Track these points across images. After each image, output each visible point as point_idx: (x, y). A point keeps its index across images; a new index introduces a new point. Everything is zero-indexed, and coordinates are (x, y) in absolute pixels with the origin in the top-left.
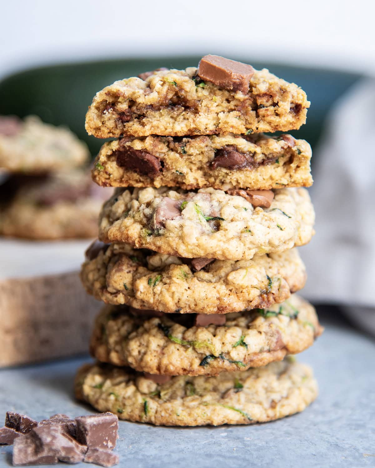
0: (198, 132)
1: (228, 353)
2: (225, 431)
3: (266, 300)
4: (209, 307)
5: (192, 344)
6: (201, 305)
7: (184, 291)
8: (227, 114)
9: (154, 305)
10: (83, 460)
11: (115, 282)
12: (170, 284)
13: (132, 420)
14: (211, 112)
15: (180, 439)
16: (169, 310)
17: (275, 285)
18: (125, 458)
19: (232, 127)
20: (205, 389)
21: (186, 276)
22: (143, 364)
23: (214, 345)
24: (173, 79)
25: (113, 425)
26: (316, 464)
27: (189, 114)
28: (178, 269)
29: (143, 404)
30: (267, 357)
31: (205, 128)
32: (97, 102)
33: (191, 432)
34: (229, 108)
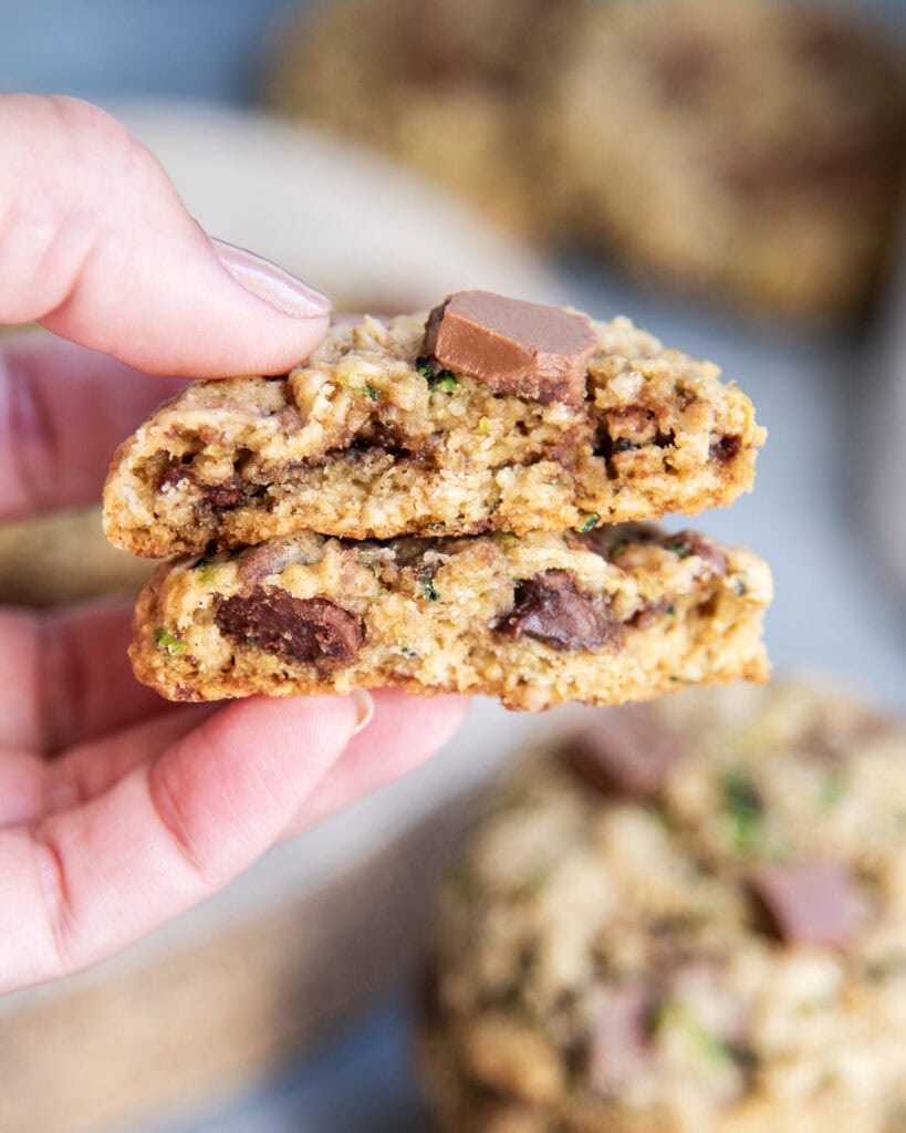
0: (438, 528)
8: (522, 472)
14: (475, 466)
19: (540, 512)
24: (363, 379)
27: (410, 473)
31: (457, 515)
32: (138, 456)
34: (528, 449)
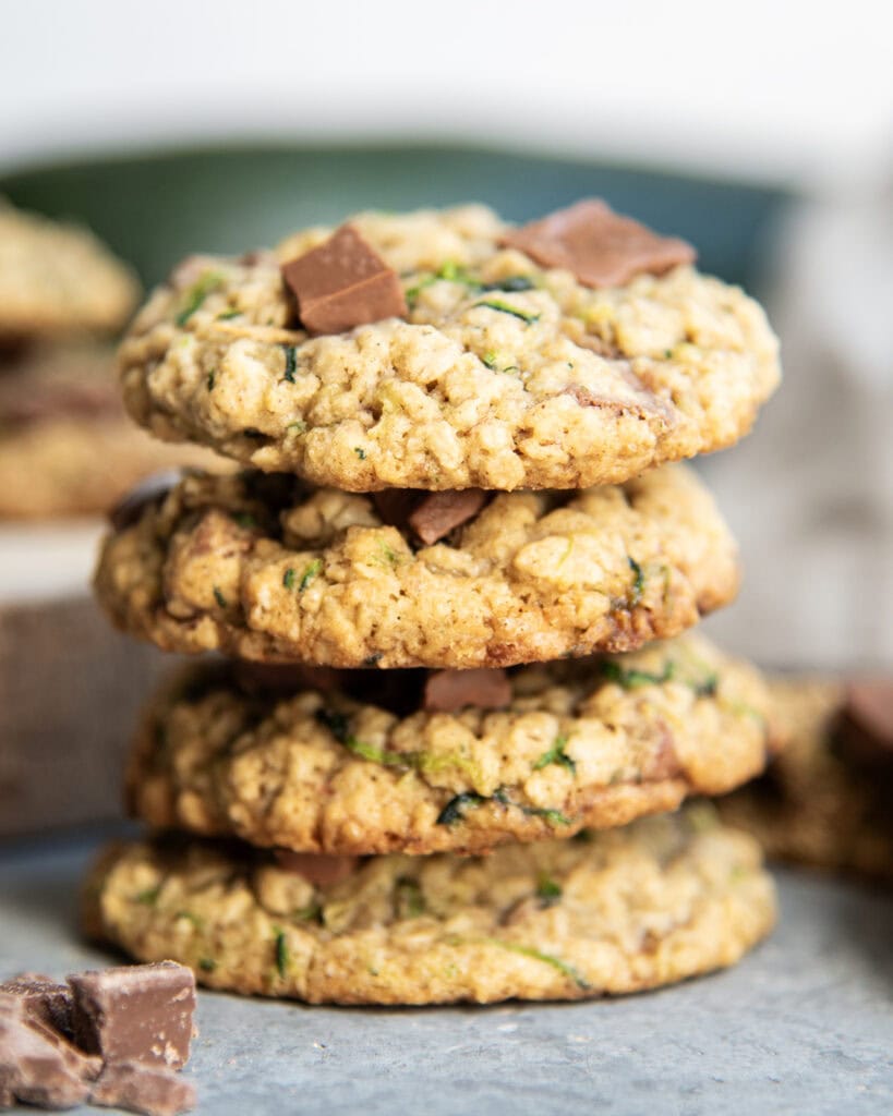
1: (520, 786)
2: (512, 1019)
3: (627, 625)
4: (461, 648)
5: (414, 761)
6: (439, 641)
7: (388, 601)
9: (302, 647)
10: (89, 1100)
11: (190, 584)
12: (346, 582)
13: (240, 988)
15: (380, 1040)
16: (346, 659)
17: (653, 583)
18: (215, 1093)
20: (453, 900)
21: (393, 559)
22: (273, 823)
23: (479, 762)
25: (180, 997)
26: (782, 1107)
28: (371, 539)
29: (274, 944)
30: (632, 800)
33: (413, 1023)
